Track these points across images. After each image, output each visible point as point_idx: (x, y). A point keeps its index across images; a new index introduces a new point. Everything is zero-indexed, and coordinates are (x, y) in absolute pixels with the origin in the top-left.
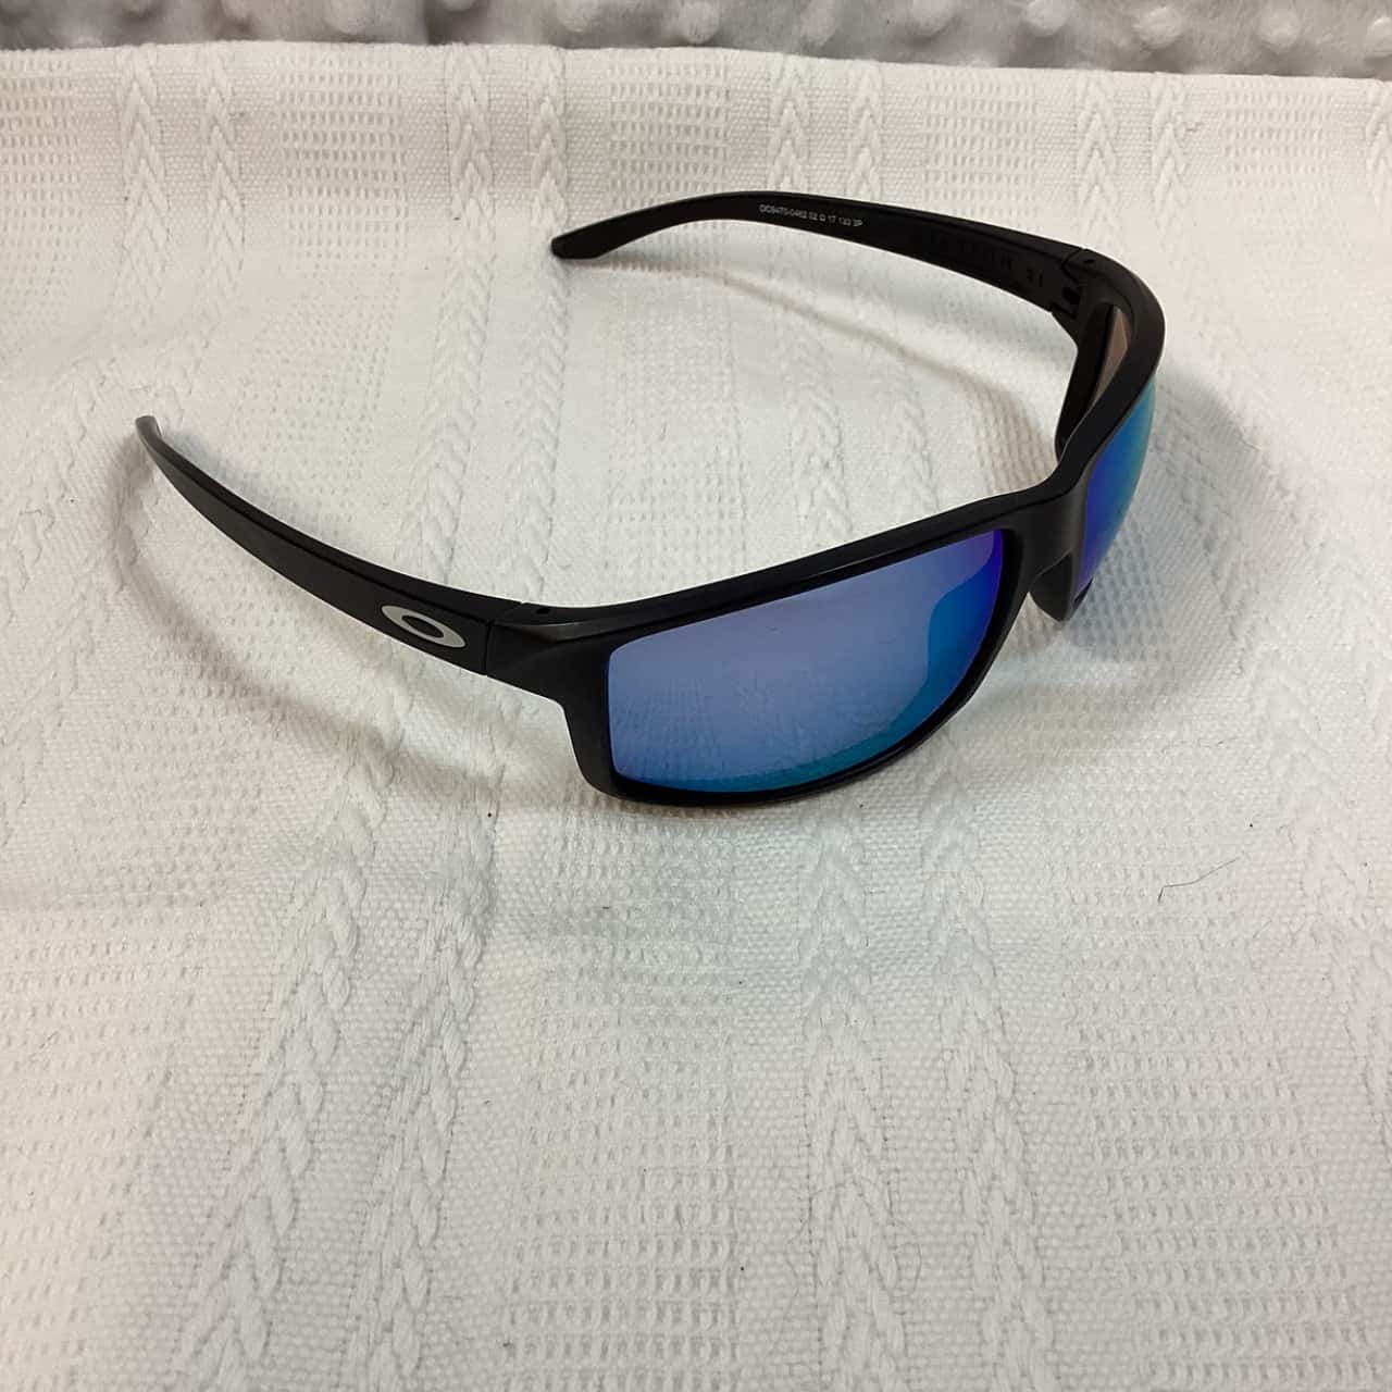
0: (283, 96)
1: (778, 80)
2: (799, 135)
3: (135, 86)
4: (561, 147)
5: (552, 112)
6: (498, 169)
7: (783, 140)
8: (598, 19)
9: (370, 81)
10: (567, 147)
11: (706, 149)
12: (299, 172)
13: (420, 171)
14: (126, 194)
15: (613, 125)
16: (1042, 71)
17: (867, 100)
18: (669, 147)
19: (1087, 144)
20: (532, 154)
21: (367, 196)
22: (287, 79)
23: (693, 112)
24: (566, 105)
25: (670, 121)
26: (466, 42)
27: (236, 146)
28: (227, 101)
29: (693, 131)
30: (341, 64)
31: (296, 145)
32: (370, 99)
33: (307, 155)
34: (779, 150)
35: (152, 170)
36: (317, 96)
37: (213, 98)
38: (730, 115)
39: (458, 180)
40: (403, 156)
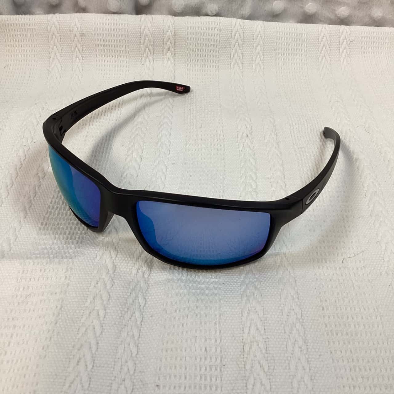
0: (95, 29)
1: (235, 26)
2: (240, 42)
3: (53, 25)
4: (173, 44)
5: (170, 34)
6: (155, 50)
7: (236, 43)
8: (184, 8)
9: (119, 25)
10: (174, 44)
11: (214, 45)
12: (99, 50)
13: (133, 50)
14: (50, 56)
15: (188, 38)
16: (309, 24)
17: (260, 32)
18: (203, 45)
19: (322, 45)
20: (165, 46)
21: (118, 57)
22: (96, 24)
23: (210, 35)
24: (174, 32)
25: (204, 37)
26: (147, 14)
27: (81, 43)
28: (79, 30)
29: (210, 40)
30: (111, 20)
31: (98, 43)
32: (119, 30)
33: (101, 46)
34: (234, 46)
35: (57, 49)
36: (104, 29)
37: (75, 29)
38: (221, 36)
39: (144, 53)
40: (128, 46)
